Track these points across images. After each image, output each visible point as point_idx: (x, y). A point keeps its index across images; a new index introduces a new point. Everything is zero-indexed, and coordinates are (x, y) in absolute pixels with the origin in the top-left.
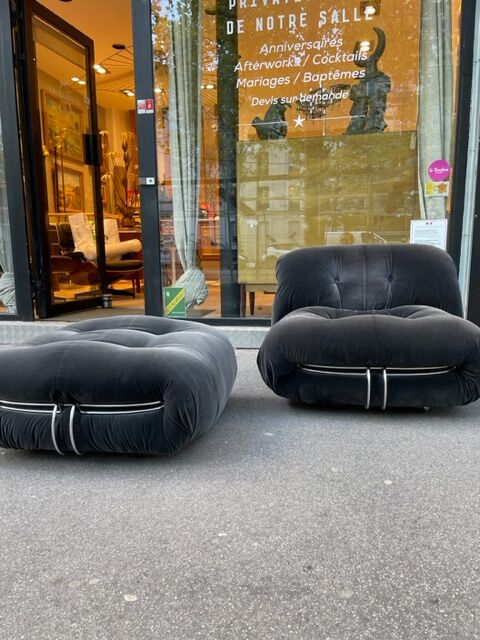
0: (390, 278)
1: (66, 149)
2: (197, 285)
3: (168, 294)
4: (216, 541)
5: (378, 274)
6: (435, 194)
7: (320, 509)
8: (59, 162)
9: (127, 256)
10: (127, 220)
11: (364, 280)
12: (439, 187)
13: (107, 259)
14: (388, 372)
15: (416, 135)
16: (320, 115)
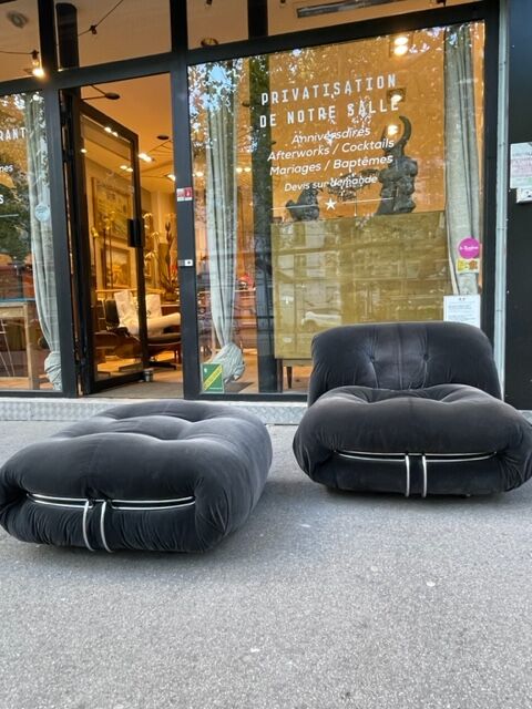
0: (426, 357)
1: (114, 230)
2: (234, 361)
3: (206, 370)
4: (247, 658)
5: (414, 352)
6: (466, 271)
7: (359, 619)
8: (107, 242)
9: (168, 329)
10: (169, 295)
11: (400, 358)
12: (470, 264)
13: (149, 334)
14: (427, 458)
15: (444, 214)
16: (351, 197)
